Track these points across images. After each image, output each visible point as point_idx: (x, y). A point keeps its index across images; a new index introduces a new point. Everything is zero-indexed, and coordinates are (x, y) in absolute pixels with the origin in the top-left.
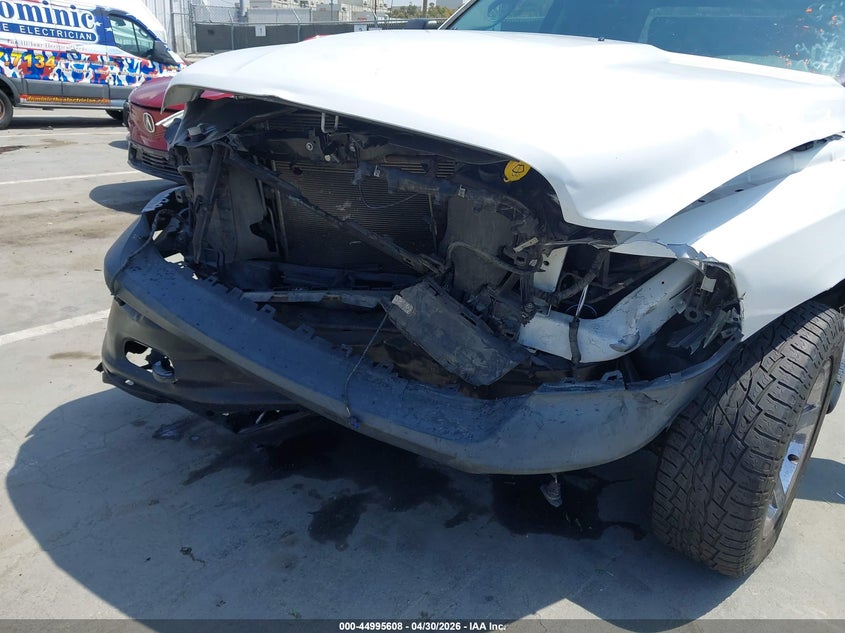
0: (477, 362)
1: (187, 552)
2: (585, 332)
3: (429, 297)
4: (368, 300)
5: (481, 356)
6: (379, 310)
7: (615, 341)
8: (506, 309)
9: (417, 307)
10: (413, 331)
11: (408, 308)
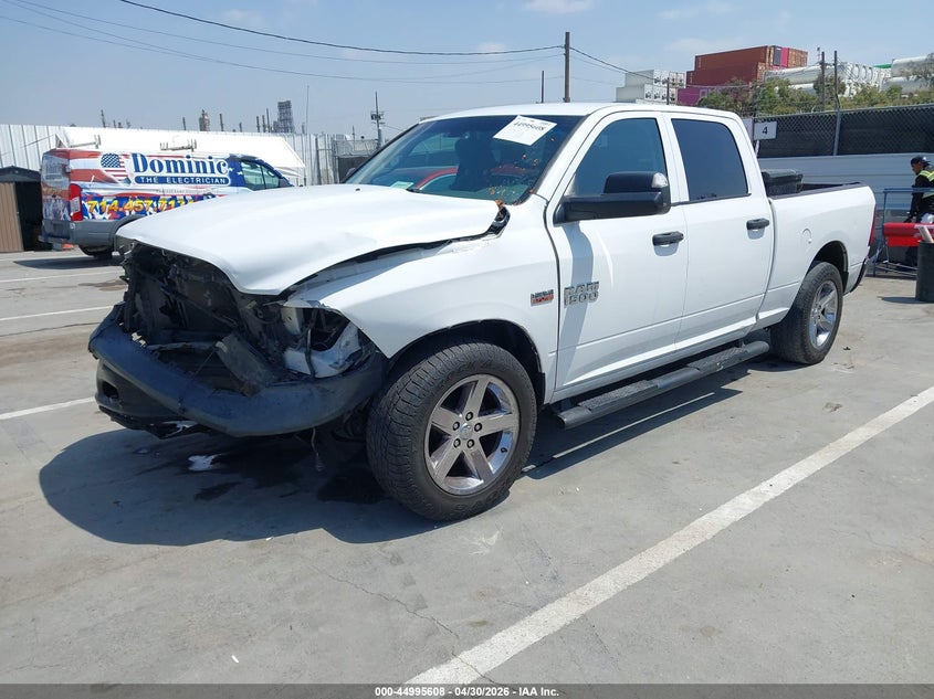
0: (258, 378)
1: (117, 503)
2: (316, 358)
3: (235, 342)
4: (205, 346)
5: (259, 374)
6: (209, 351)
7: (332, 363)
8: (273, 346)
9: (229, 349)
10: (227, 362)
11: (225, 349)
